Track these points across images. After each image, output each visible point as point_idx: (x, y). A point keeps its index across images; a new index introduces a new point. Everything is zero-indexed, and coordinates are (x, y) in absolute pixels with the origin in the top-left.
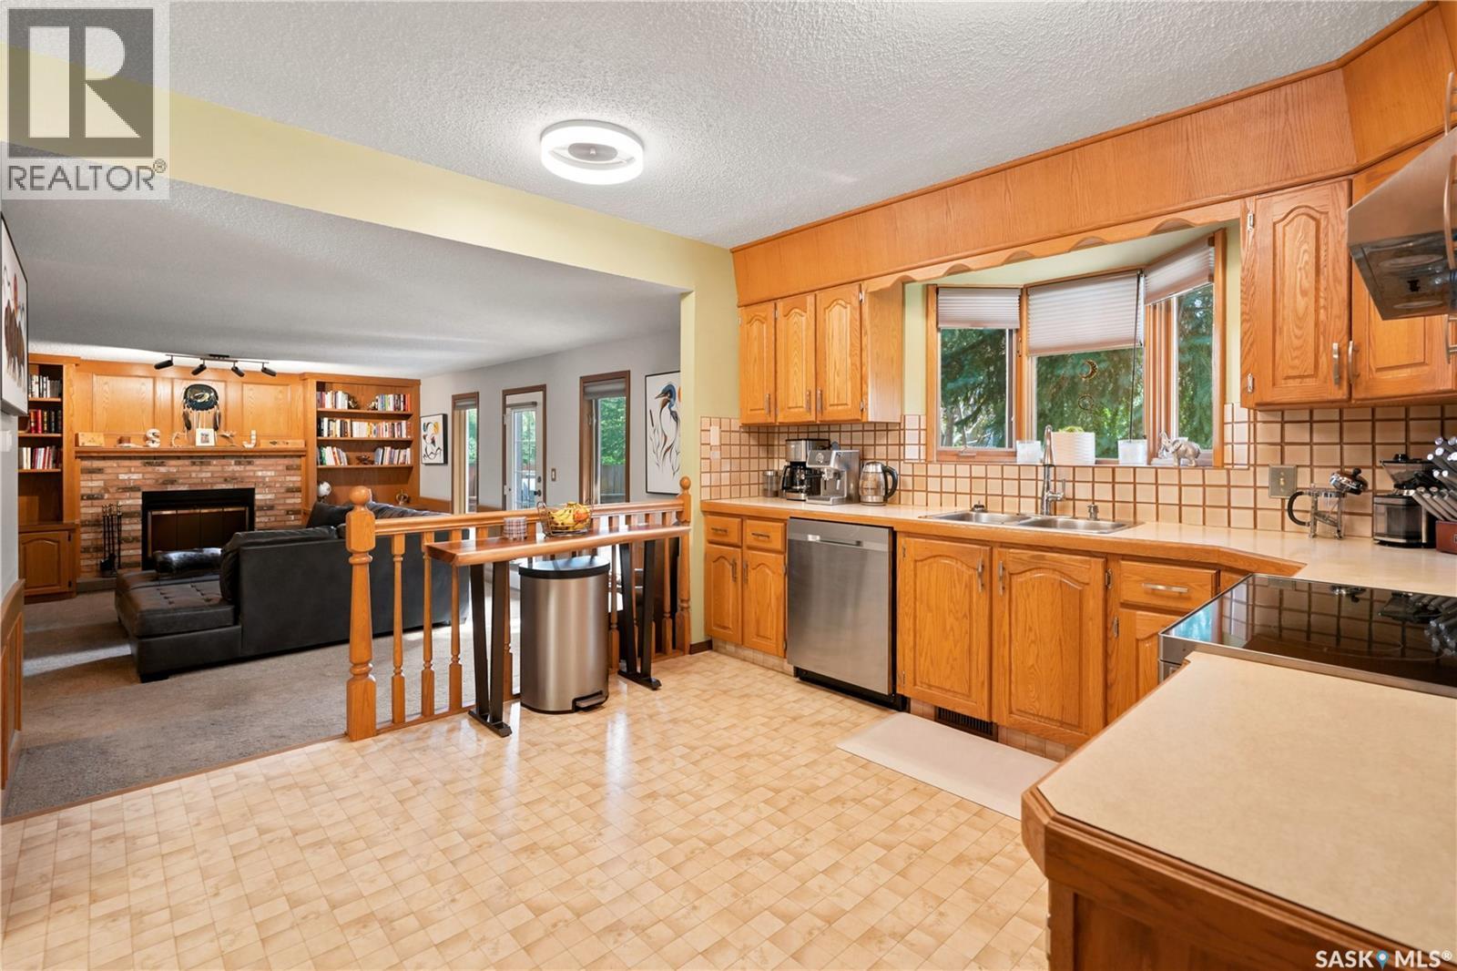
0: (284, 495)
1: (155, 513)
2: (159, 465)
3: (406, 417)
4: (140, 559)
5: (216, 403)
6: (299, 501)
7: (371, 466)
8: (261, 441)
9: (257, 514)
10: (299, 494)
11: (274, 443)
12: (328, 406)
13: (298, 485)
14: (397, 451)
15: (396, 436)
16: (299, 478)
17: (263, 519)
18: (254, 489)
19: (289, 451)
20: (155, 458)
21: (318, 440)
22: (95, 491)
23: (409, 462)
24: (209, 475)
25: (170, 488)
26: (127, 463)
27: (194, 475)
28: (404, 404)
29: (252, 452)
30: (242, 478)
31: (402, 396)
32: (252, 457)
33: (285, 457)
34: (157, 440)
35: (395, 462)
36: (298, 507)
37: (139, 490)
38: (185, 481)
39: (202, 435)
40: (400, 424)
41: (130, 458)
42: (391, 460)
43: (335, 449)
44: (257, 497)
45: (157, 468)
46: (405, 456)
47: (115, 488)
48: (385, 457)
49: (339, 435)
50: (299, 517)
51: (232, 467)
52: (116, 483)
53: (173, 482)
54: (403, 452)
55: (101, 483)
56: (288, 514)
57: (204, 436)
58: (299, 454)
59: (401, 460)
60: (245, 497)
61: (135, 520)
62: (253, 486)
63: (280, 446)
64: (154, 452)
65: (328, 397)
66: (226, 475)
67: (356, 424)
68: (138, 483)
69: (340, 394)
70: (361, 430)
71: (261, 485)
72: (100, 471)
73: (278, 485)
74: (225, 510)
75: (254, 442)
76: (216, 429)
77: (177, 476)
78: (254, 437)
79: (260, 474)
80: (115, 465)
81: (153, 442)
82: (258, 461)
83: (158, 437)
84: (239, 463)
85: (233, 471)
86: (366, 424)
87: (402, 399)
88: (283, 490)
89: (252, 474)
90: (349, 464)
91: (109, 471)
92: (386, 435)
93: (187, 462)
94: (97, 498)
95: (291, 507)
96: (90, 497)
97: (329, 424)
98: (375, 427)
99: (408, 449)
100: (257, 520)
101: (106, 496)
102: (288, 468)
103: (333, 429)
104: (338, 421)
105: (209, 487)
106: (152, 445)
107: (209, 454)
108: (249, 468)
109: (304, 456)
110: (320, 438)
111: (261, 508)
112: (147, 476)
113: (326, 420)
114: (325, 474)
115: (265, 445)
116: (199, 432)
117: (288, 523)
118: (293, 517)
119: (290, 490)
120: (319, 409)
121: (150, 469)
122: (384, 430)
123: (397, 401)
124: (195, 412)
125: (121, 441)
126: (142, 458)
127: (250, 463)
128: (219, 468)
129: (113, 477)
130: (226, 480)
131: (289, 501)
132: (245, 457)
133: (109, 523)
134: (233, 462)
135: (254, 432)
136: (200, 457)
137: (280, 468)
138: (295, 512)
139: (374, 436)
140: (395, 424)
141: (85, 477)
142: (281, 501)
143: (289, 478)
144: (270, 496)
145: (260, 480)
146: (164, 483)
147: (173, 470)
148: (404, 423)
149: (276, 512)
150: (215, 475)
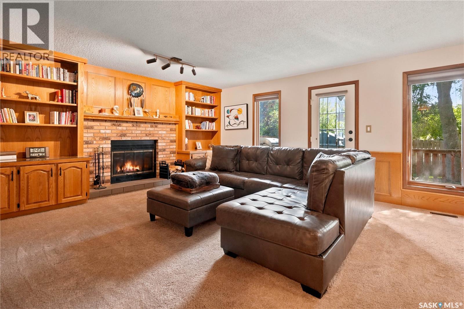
0: (169, 144)
2: (118, 126)
3: (215, 107)
4: (109, 178)
5: (142, 94)
6: (175, 147)
8: (161, 115)
9: (158, 153)
10: (175, 144)
11: (166, 117)
12: (187, 99)
13: (175, 138)
14: (210, 123)
15: (210, 116)
16: (174, 135)
17: (162, 156)
18: (157, 140)
19: (172, 121)
20: (117, 121)
22: (90, 139)
23: (214, 129)
24: (140, 132)
25: (124, 139)
26: (104, 123)
27: (133, 132)
28: (213, 101)
29: (157, 120)
30: (153, 134)
31: (213, 97)
32: (157, 123)
33: (170, 124)
35: (210, 129)
36: (175, 150)
37: (110, 140)
38: (130, 135)
39: (137, 110)
40: (212, 110)
41: (106, 121)
43: (189, 121)
44: (159, 144)
46: (213, 126)
47: (99, 138)
48: (207, 126)
49: (191, 114)
50: (175, 155)
51: (148, 128)
52: (99, 135)
53: (125, 135)
54: (212, 124)
55: (92, 135)
56: (171, 153)
58: (176, 123)
59: (212, 129)
60: (153, 144)
61: (108, 156)
62: (157, 139)
63: (168, 118)
64: (116, 118)
65: (187, 94)
66: (147, 132)
67: (197, 109)
68: (109, 135)
69: (191, 94)
70: (198, 112)
71: (161, 138)
72: (92, 128)
73: (167, 138)
74: (144, 151)
75: (158, 115)
76: (142, 107)
77: (126, 132)
78: (158, 113)
79: (160, 132)
80: (99, 125)
82: (160, 126)
84: (152, 127)
85: (150, 131)
86: (200, 109)
87: (213, 99)
88: (169, 141)
89: (157, 132)
90: (193, 128)
91: (95, 128)
92: (207, 116)
93: (130, 125)
94: (90, 143)
95: (172, 150)
96: (87, 143)
98: (203, 112)
99: (214, 123)
100: (158, 156)
101: (95, 142)
102: (171, 130)
103: (189, 111)
104: (191, 107)
105: (140, 139)
107: (140, 121)
108: (156, 129)
109: (178, 124)
111: (161, 151)
112: (113, 131)
114: (187, 133)
115: (162, 117)
117: (171, 158)
118: (173, 155)
119: (172, 141)
121: (114, 128)
122: (206, 113)
123: (211, 99)
124: (133, 98)
125: (100, 111)
126: (111, 121)
127: (156, 127)
128: (144, 129)
129: (98, 131)
130: (146, 135)
131: (171, 147)
132: (155, 123)
133: (97, 156)
134: (149, 125)
135: (158, 110)
136: (137, 122)
137: (168, 129)
138: (174, 153)
139: (202, 116)
140: (210, 110)
141: (85, 131)
142: (168, 147)
143: (171, 135)
144: (164, 144)
145: (160, 136)
146: (121, 136)
147: (125, 128)
148: (213, 110)
149: (166, 152)
150: (142, 132)
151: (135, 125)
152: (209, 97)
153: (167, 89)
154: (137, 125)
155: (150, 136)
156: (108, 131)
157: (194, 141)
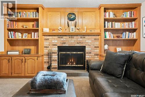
0: (93, 49)
1: (61, 53)
3: (134, 20)
4: (57, 66)
5: (75, 19)
6: (98, 51)
7: (121, 39)
8: (88, 30)
9: (86, 55)
10: (98, 49)
11: (91, 31)
12: (107, 17)
13: (98, 45)
14: (131, 34)
15: (130, 27)
16: (98, 43)
17: (88, 57)
18: (85, 46)
19: (95, 33)
20: (60, 35)
21: (104, 29)
22: (47, 45)
23: (135, 38)
24: (73, 41)
25: (64, 45)
26: (54, 37)
27: (70, 41)
28: (134, 15)
29: (84, 33)
30: (82, 42)
31: (133, 12)
32: (85, 35)
33: (94, 35)
34: (61, 30)
36: (98, 53)
37: (57, 46)
38: (68, 43)
41: (55, 36)
42: (129, 37)
43: (109, 32)
44: (86, 49)
45: (61, 39)
46: (134, 36)
47: (52, 45)
48: (127, 36)
49: (111, 27)
50: (98, 56)
51: (79, 39)
52: (52, 43)
53: (65, 43)
54: (133, 34)
55: (48, 43)
56: (95, 55)
57: (72, 29)
58: (99, 35)
59: (132, 37)
60: (83, 49)
61: (56, 54)
62: (85, 45)
63: (93, 32)
64: (60, 34)
65: (107, 14)
66: (78, 41)
67: (116, 23)
68: (56, 43)
69: (111, 13)
70: (118, 25)
71: (87, 45)
72: (48, 39)
73: (92, 45)
74: (78, 53)
75: (85, 30)
76: (75, 26)
77: (66, 41)
78: (85, 29)
79: (87, 41)
81: (60, 31)
82: (87, 37)
83: (61, 29)
84: (81, 38)
85: (80, 40)
86: (120, 23)
87: (133, 13)
88: (93, 47)
89: (85, 41)
90: (114, 38)
91: (50, 39)
92: (127, 27)
93: (68, 37)
94: (48, 48)
95: (96, 53)
96: (46, 47)
97: (107, 24)
98: (122, 25)
99: (135, 33)
100: (86, 57)
101: (49, 47)
102: (95, 39)
103: (109, 25)
104: (111, 23)
105: (73, 45)
106: (59, 32)
107: (73, 34)
108: (84, 39)
109: (100, 35)
110: (105, 28)
111: (87, 53)
112: (59, 41)
113: (106, 22)
114: (106, 41)
115: (88, 31)
116: (71, 27)
117: (95, 58)
118: (96, 56)
119: (96, 47)
120: (105, 18)
121: (59, 39)
122: (126, 25)
123: (131, 14)
124: (70, 22)
125: (53, 31)
126: (57, 35)
127: (84, 38)
128: (76, 39)
129: (51, 41)
130: (78, 43)
131: (95, 51)
132: (83, 35)
133: (49, 55)
134: (80, 37)
135: (85, 27)
136: (71, 35)
137: (93, 39)
138: (97, 55)
139: (122, 28)
140: (130, 23)
141: (45, 41)
142: (93, 51)
143: (95, 43)
144: (90, 49)
145: (87, 43)
146: (63, 44)
147: (65, 39)
148: (133, 22)
149: (91, 54)
150: (75, 41)
151: (71, 37)
152: (129, 12)
153: (93, 13)
154: (72, 37)
155: (80, 43)
156: (56, 41)
157: (115, 47)
